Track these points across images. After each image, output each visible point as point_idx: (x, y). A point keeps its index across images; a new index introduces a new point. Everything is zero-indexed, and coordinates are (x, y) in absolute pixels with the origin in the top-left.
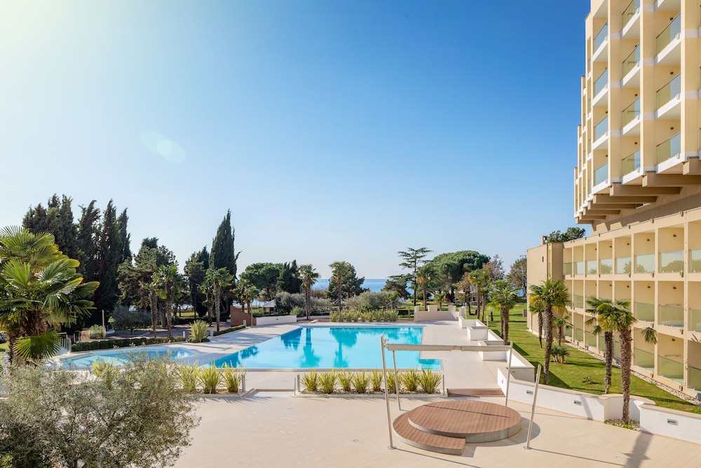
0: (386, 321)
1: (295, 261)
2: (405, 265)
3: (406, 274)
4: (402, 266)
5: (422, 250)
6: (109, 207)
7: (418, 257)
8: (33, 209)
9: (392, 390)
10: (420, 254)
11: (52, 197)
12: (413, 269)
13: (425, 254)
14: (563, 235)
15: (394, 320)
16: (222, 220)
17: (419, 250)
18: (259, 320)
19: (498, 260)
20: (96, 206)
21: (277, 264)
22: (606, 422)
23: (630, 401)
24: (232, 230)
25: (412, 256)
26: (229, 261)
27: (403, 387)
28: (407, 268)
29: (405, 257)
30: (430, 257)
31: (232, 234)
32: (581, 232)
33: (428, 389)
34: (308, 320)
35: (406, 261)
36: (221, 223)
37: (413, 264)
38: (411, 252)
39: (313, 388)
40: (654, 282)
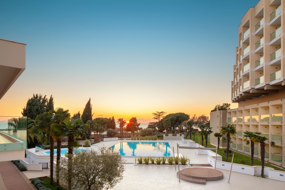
0: (152, 140)
1: (113, 117)
2: (155, 118)
3: (156, 122)
4: (154, 119)
5: (162, 112)
6: (51, 97)
7: (160, 115)
8: (30, 99)
9: (177, 163)
10: (161, 114)
11: (36, 94)
12: (158, 120)
13: (163, 114)
14: (221, 106)
15: (155, 139)
16: (88, 101)
17: (161, 113)
18: (105, 139)
19: (195, 116)
20: (46, 97)
21: (105, 118)
22: (254, 176)
23: (264, 168)
24: (91, 105)
25: (158, 115)
26: (90, 117)
27: (174, 162)
28: (156, 120)
29: (155, 115)
30: (165, 115)
31: (91, 107)
32: (228, 105)
33: (184, 163)
34: (121, 139)
35: (155, 117)
36: (87, 103)
37: (158, 118)
38: (157, 113)
39: (140, 163)
40: (269, 125)
